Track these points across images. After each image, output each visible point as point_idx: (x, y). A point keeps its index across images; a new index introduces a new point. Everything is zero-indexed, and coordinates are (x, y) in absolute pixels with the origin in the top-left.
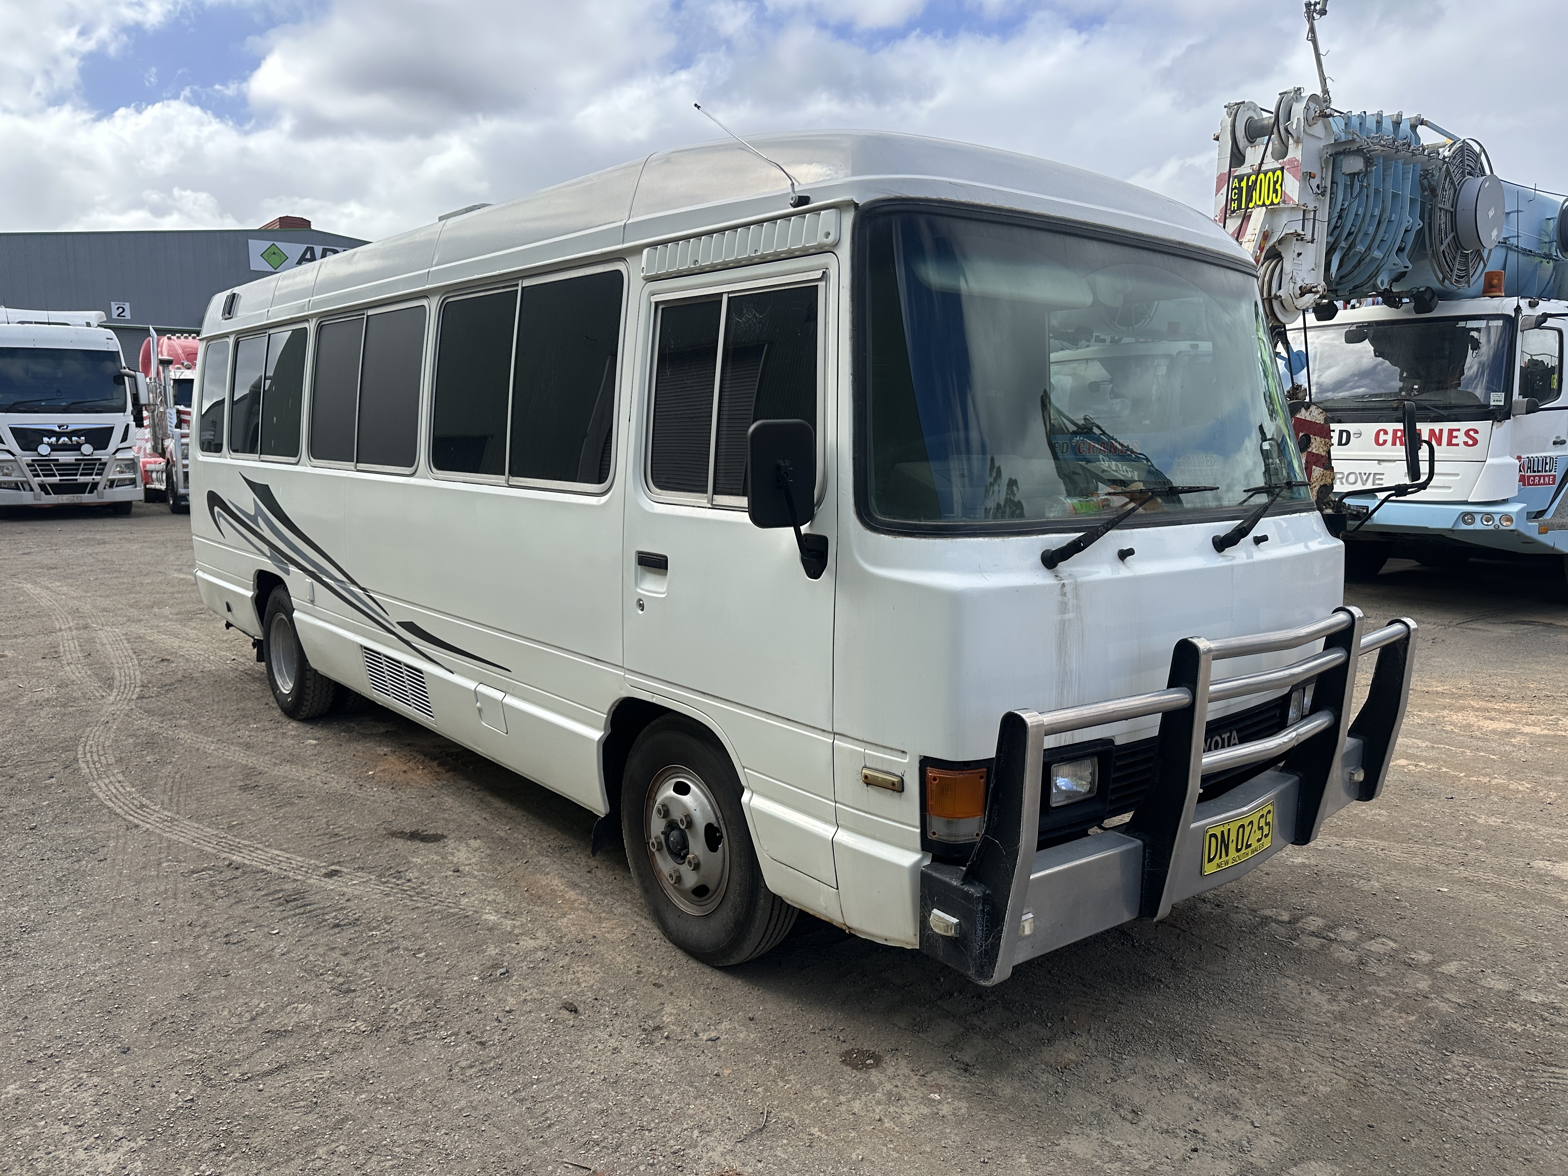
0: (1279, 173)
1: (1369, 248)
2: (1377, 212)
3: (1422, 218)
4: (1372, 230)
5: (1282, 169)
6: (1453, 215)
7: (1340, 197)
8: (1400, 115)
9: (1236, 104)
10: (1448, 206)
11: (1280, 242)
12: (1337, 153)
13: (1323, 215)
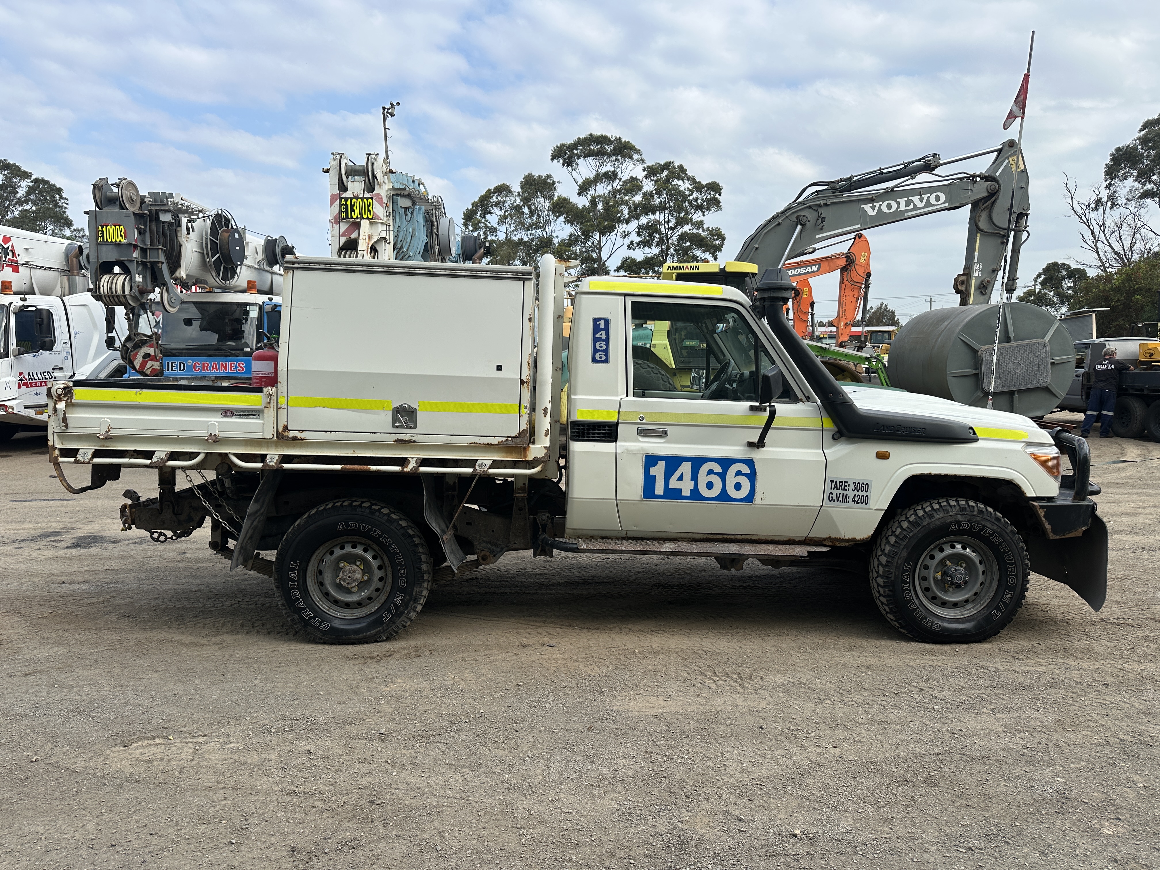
0: (370, 200)
1: (408, 250)
2: (411, 230)
3: (427, 236)
4: (409, 240)
5: (372, 198)
6: (438, 236)
7: (398, 220)
8: (414, 176)
9: (339, 154)
10: (435, 231)
11: (376, 242)
12: (397, 195)
13: (391, 228)
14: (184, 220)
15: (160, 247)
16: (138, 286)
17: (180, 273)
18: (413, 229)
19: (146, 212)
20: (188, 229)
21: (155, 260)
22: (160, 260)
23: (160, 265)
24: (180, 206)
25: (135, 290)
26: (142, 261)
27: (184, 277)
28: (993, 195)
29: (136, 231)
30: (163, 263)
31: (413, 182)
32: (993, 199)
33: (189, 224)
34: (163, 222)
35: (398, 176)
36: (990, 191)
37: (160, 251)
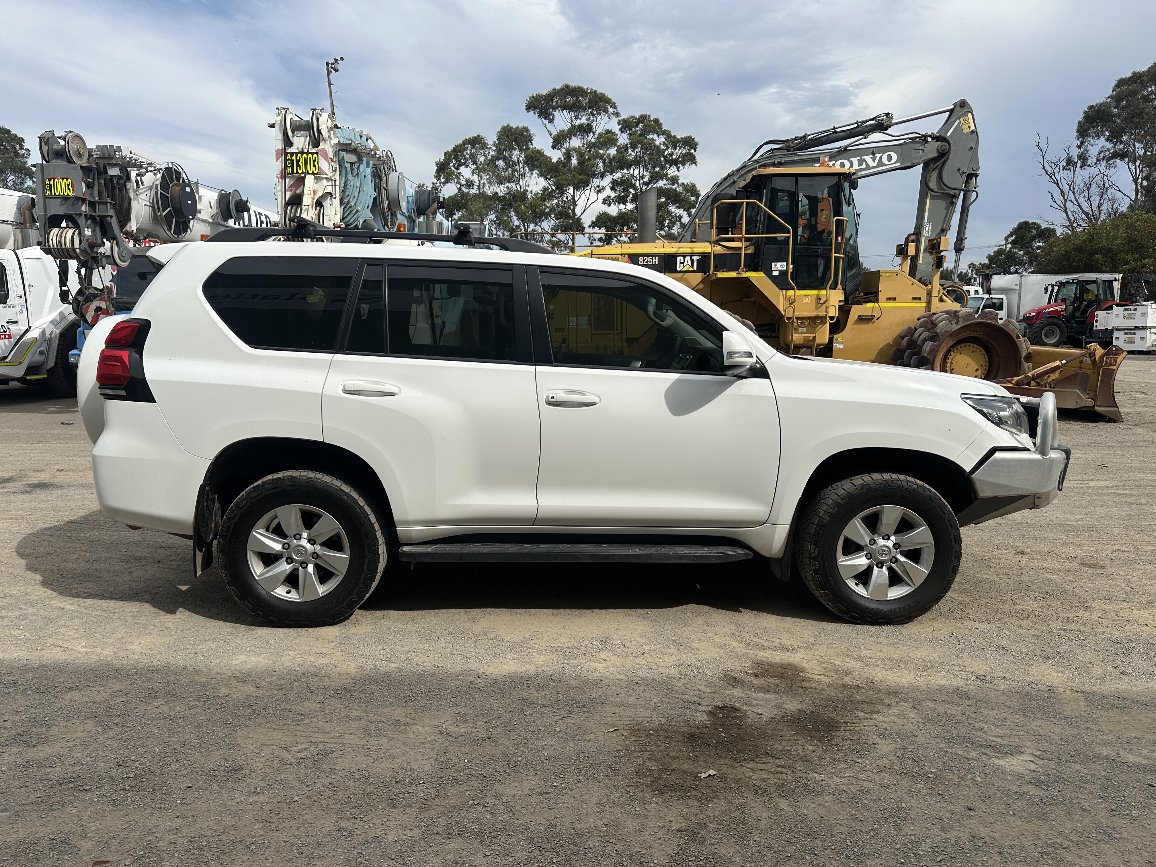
0: (315, 155)
1: (355, 205)
2: (358, 185)
3: (375, 191)
4: (356, 195)
5: (317, 154)
6: (387, 190)
7: (343, 175)
8: (362, 131)
9: (284, 109)
10: (385, 186)
11: (322, 197)
12: (342, 150)
13: (338, 183)
14: (133, 174)
15: (108, 200)
16: (88, 240)
17: (130, 227)
18: (361, 184)
19: (94, 165)
20: (137, 183)
21: (104, 214)
22: (109, 214)
23: (109, 219)
24: (128, 159)
25: (85, 244)
26: (90, 215)
27: (135, 231)
28: (943, 155)
29: (83, 184)
30: (112, 217)
31: (361, 137)
32: (943, 160)
33: (139, 178)
34: (112, 176)
35: (344, 131)
36: (941, 151)
37: (109, 204)
